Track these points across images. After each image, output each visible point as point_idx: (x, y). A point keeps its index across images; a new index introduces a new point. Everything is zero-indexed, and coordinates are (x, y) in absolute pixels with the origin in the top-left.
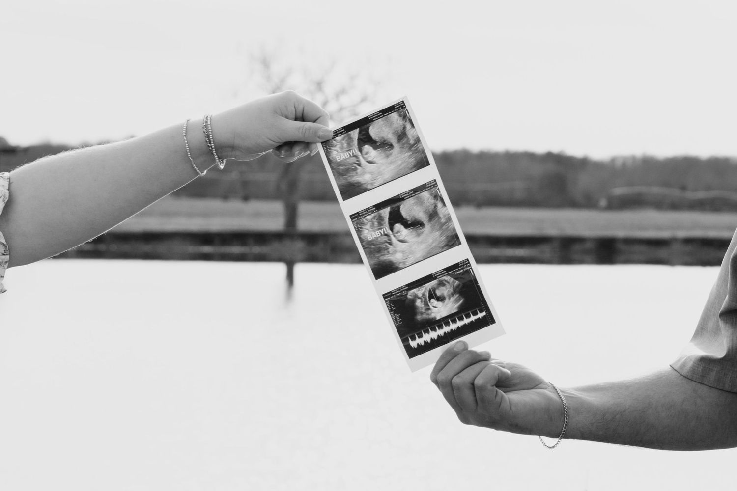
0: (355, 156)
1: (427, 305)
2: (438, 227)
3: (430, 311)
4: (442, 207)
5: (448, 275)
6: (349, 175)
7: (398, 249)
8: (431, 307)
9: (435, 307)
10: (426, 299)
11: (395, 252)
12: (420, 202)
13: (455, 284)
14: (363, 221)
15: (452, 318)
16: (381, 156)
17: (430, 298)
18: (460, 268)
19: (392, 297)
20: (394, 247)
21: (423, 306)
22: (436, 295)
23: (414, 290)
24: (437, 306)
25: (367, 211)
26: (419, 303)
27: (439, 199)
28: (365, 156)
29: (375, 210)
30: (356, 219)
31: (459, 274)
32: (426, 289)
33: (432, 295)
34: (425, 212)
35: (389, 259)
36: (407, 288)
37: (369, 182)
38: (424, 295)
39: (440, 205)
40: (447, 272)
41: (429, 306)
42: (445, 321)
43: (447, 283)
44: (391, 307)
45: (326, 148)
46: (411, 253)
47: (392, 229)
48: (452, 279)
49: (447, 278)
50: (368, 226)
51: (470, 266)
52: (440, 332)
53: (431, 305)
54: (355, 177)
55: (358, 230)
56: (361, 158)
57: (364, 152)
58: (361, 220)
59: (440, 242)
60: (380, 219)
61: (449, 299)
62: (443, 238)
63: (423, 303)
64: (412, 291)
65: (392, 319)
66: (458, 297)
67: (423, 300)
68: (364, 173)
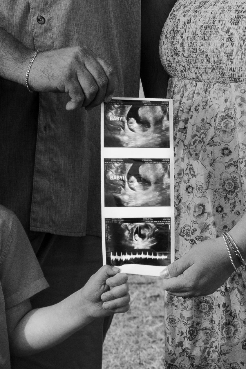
0: (122, 121)
1: (131, 236)
2: (159, 190)
3: (132, 242)
4: (167, 178)
5: (153, 223)
6: (114, 132)
7: (128, 193)
8: (134, 239)
9: (137, 240)
10: (132, 233)
11: (124, 194)
12: (154, 169)
13: (156, 231)
14: (112, 166)
15: (145, 251)
16: (140, 129)
17: (136, 233)
18: (163, 222)
19: (111, 222)
20: (125, 191)
21: (129, 236)
22: (140, 232)
23: (127, 224)
24: (138, 240)
25: (117, 161)
26: (127, 233)
27: (167, 172)
28: (129, 124)
29: (122, 162)
30: (108, 162)
31: (160, 225)
32: (135, 226)
33: (138, 231)
34: (155, 176)
35: (119, 197)
36: (123, 220)
37: (125, 142)
38: (132, 229)
39: (166, 176)
40: (153, 221)
41: (132, 237)
42: (139, 251)
43: (150, 228)
44: (107, 228)
45: (106, 108)
46: (135, 198)
47: (128, 178)
48: (155, 227)
49: (152, 225)
50: (113, 170)
51: (170, 222)
52: (133, 257)
53: (134, 238)
54: (117, 135)
55: (106, 170)
56: (126, 124)
57: (129, 122)
58: (111, 164)
59: (157, 200)
60: (123, 169)
61: (148, 238)
62: (160, 198)
63: (130, 234)
64: (125, 224)
65: (106, 236)
66: (153, 240)
67: (130, 233)
68: (124, 135)
